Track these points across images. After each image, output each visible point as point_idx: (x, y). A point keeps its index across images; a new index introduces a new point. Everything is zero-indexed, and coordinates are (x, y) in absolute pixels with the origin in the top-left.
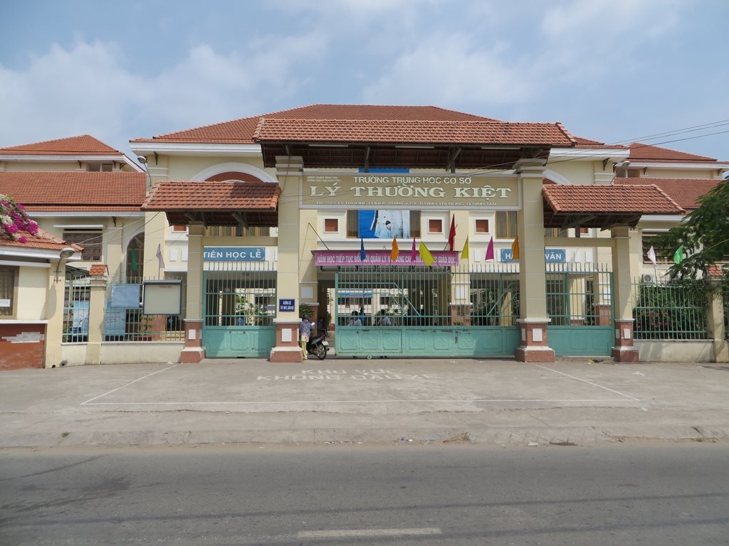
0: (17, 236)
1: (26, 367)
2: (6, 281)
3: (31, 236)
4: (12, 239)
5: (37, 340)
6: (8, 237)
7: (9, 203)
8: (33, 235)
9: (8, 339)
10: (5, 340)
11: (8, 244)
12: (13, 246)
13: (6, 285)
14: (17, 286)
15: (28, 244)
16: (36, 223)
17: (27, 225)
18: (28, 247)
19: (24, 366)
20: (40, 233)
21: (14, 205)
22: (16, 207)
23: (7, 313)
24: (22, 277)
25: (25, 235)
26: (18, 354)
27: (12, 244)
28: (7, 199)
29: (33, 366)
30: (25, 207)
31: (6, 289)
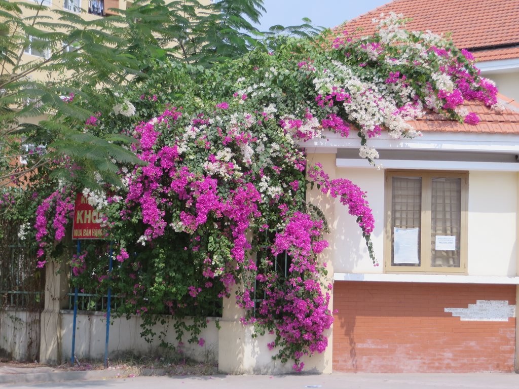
0: (463, 111)
1: (487, 369)
2: (447, 201)
3: (486, 110)
4: (454, 119)
5: (503, 317)
6: (448, 115)
7: (448, 50)
8: (489, 107)
9: (455, 311)
10: (450, 315)
11: (448, 128)
12: (456, 132)
13: (448, 209)
14: (467, 210)
15: (481, 127)
16: (494, 84)
17: (478, 90)
18: (482, 133)
19: (484, 367)
20: (502, 103)
21: (455, 53)
22: (459, 55)
23: (451, 262)
24: (475, 192)
25: (476, 109)
26: (473, 344)
27: (455, 128)
28: (444, 44)
29: (497, 367)
30: (474, 54)
31: (448, 216)
